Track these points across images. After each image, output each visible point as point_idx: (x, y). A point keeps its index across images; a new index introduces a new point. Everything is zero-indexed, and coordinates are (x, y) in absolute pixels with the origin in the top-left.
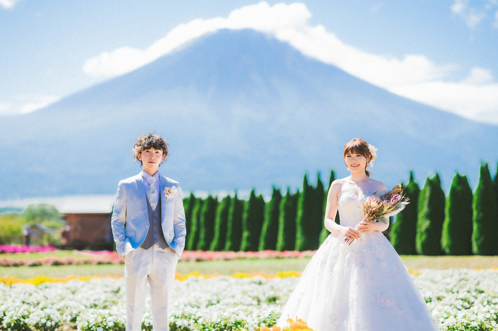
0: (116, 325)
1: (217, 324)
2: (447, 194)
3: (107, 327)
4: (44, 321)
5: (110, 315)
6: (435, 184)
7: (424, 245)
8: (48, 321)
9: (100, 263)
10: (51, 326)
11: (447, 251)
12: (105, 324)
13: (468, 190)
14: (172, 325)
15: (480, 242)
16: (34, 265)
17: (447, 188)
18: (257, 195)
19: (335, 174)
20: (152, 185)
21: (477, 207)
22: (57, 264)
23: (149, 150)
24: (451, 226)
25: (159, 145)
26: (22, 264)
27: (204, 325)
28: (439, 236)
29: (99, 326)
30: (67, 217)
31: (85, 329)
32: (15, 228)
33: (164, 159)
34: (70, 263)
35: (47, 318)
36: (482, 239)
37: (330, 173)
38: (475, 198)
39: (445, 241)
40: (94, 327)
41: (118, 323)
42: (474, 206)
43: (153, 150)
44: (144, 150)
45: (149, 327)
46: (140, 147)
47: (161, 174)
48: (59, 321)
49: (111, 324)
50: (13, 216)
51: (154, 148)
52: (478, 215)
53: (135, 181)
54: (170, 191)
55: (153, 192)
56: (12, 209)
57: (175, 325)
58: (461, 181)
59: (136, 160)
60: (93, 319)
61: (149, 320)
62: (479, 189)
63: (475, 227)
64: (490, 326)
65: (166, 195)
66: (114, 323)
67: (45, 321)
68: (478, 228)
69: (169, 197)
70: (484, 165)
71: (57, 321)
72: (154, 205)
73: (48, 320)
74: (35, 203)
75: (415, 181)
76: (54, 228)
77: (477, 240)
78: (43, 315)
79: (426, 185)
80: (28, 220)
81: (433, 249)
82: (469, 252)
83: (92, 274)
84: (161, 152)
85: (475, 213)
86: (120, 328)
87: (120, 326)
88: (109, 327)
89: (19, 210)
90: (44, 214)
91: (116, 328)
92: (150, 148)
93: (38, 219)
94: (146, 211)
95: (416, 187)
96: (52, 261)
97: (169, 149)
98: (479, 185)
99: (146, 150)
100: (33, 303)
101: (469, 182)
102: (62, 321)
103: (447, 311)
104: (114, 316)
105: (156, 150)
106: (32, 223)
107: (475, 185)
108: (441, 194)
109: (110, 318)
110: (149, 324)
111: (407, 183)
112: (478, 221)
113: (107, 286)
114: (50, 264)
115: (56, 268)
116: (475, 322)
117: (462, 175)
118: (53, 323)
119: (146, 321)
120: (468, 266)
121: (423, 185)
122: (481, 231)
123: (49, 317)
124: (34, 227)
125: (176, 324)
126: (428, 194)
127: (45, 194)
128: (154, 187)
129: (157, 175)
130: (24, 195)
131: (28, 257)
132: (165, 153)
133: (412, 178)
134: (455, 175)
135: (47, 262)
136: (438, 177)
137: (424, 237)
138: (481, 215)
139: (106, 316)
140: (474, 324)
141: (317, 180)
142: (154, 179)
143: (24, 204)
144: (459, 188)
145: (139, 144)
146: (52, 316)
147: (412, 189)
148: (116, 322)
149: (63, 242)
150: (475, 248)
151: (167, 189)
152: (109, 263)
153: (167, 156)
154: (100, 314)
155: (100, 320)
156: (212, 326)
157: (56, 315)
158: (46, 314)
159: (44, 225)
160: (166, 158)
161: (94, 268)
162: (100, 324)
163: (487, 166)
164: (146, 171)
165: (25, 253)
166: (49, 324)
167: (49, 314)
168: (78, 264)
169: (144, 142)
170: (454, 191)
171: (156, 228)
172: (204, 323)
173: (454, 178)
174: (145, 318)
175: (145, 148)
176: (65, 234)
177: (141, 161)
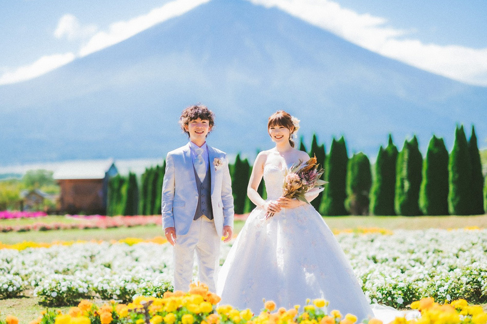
0: (69, 289)
1: (158, 288)
2: (425, 156)
3: (61, 292)
4: (6, 286)
5: (65, 280)
6: (413, 147)
7: (403, 206)
8: (10, 287)
9: (86, 228)
10: (13, 291)
11: (425, 211)
12: (59, 289)
13: (445, 152)
14: (122, 289)
15: (455, 203)
16: (22, 231)
17: (424, 150)
18: (243, 158)
19: (316, 138)
20: (199, 156)
21: (453, 168)
22: (44, 229)
23: (196, 121)
24: (428, 187)
25: (206, 116)
26: (11, 230)
27: (146, 289)
28: (417, 197)
29: (53, 291)
30: (61, 183)
31: (40, 294)
32: (13, 195)
33: (210, 129)
34: (58, 228)
35: (9, 284)
36: (458, 199)
37: (313, 137)
38: (451, 160)
39: (422, 202)
40: (49, 292)
41: (71, 288)
42: (450, 168)
43: (199, 120)
44: (191, 120)
45: (102, 291)
46: (187, 119)
47: (208, 145)
48: (21, 286)
49: (64, 289)
50: (11, 183)
51: (200, 118)
52: (454, 176)
53: (183, 152)
54: (219, 162)
55: (201, 163)
56: (12, 175)
57: (125, 289)
58: (438, 143)
59: (183, 131)
60: (48, 285)
61: (102, 284)
62: (455, 151)
63: (451, 187)
64: (416, 286)
65: (216, 167)
66: (68, 288)
67: (8, 286)
68: (454, 189)
69: (218, 168)
70: (460, 128)
71: (19, 287)
72: (202, 176)
73: (10, 285)
74: (35, 168)
75: (395, 144)
76: (52, 193)
77: (453, 200)
78: (5, 281)
79: (404, 148)
80: (28, 185)
81: (411, 209)
82: (446, 213)
83: (75, 239)
84: (207, 122)
85: (451, 175)
86: (74, 292)
87: (74, 290)
88: (63, 292)
89: (18, 176)
90: (43, 179)
91: (70, 293)
92: (196, 119)
93: (37, 185)
94: (195, 181)
95: (395, 150)
96: (39, 227)
97: (214, 119)
98: (455, 147)
99: (193, 121)
100: (7, 268)
101: (445, 144)
102: (23, 286)
103: (382, 272)
104: (67, 281)
105: (203, 121)
106: (31, 188)
107: (451, 147)
108: (419, 156)
109: (63, 283)
110: (102, 288)
111: (386, 146)
112: (454, 182)
113: (87, 250)
114: (38, 229)
115: (43, 234)
116: (402, 283)
117: (439, 137)
118: (15, 288)
119: (99, 286)
120: (439, 226)
121: (401, 148)
122: (457, 192)
123: (11, 282)
124: (32, 193)
125: (126, 287)
126: (406, 156)
127: (44, 161)
128: (202, 157)
129: (205, 146)
130: (23, 162)
131: (17, 223)
132: (211, 123)
133: (391, 141)
134: (432, 137)
135: (35, 228)
136: (415, 140)
137: (403, 198)
138: (457, 176)
139: (60, 281)
140: (401, 285)
141: (300, 144)
142: (202, 150)
143: (23, 170)
144: (436, 150)
145: (185, 115)
146: (14, 282)
147: (391, 152)
148: (69, 286)
149: (58, 206)
150: (451, 209)
151: (216, 160)
152: (96, 228)
153: (213, 127)
154: (54, 280)
155: (54, 285)
156: (154, 290)
157: (18, 281)
158: (8, 279)
159: (43, 190)
160: (212, 128)
161: (81, 233)
162: (54, 289)
163: (462, 128)
164: (193, 142)
165: (16, 219)
166: (11, 289)
167: (11, 279)
168: (65, 229)
169: (190, 112)
170: (430, 153)
171: (204, 199)
172: (147, 287)
173: (431, 141)
174: (99, 283)
175: (191, 119)
176: (62, 200)
177: (188, 133)
